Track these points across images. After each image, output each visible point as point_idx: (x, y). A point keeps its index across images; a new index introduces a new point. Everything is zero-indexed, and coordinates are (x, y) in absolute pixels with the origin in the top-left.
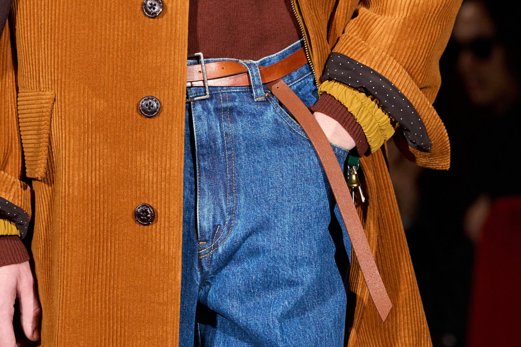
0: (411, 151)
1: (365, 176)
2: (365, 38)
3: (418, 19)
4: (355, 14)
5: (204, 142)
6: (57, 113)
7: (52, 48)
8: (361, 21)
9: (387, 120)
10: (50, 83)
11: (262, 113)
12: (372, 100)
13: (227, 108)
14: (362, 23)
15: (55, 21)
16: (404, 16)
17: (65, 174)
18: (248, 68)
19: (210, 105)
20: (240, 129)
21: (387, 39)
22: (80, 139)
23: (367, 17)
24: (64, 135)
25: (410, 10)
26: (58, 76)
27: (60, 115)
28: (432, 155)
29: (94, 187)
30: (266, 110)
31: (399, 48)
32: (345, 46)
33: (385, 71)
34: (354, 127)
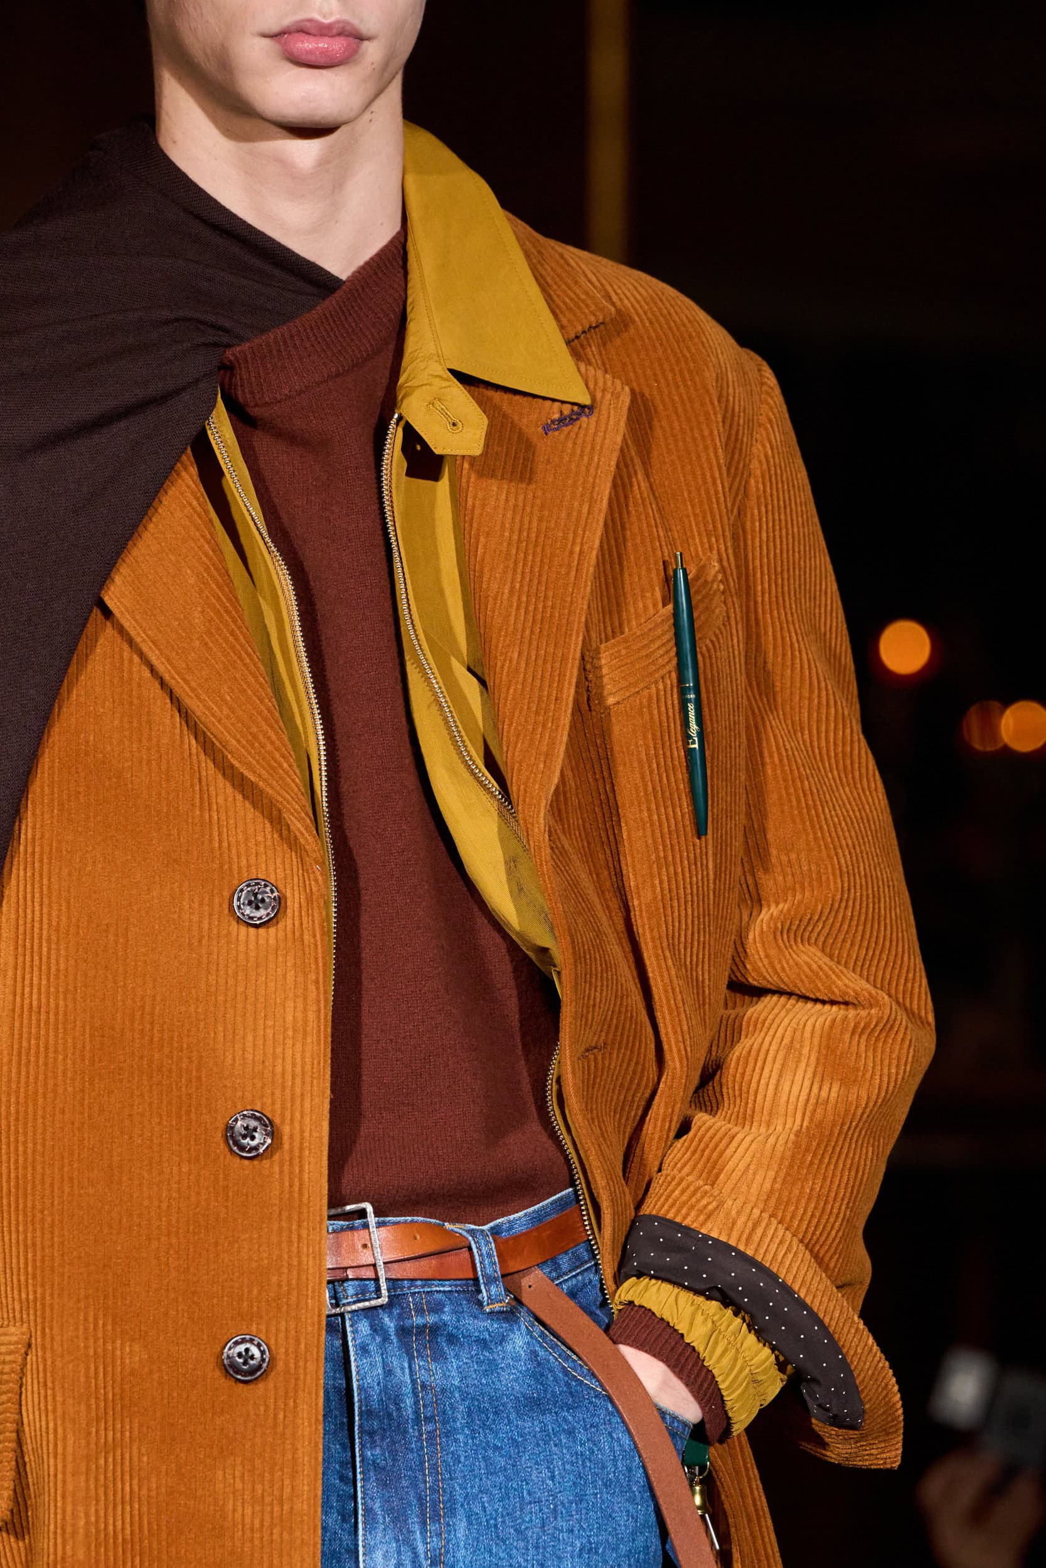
0: (817, 1429)
1: (721, 1489)
2: (712, 1178)
3: (827, 1133)
4: (684, 1128)
5: (375, 1405)
6: (35, 1376)
7: (21, 1229)
8: (700, 1141)
9: (768, 1358)
10: (17, 1307)
11: (503, 1340)
12: (736, 1314)
13: (425, 1326)
14: (702, 1145)
15: (25, 1168)
16: (796, 1128)
17: (56, 1513)
18: (470, 1238)
19: (387, 1320)
20: (453, 1373)
21: (763, 1181)
22: (89, 1433)
23: (712, 1131)
24: (51, 1425)
25: (808, 1113)
26: (35, 1292)
27: (41, 1380)
28: (863, 1438)
29: (120, 1540)
30: (512, 1331)
31: (789, 1199)
32: (667, 1200)
33: (762, 1251)
34: (698, 1375)
